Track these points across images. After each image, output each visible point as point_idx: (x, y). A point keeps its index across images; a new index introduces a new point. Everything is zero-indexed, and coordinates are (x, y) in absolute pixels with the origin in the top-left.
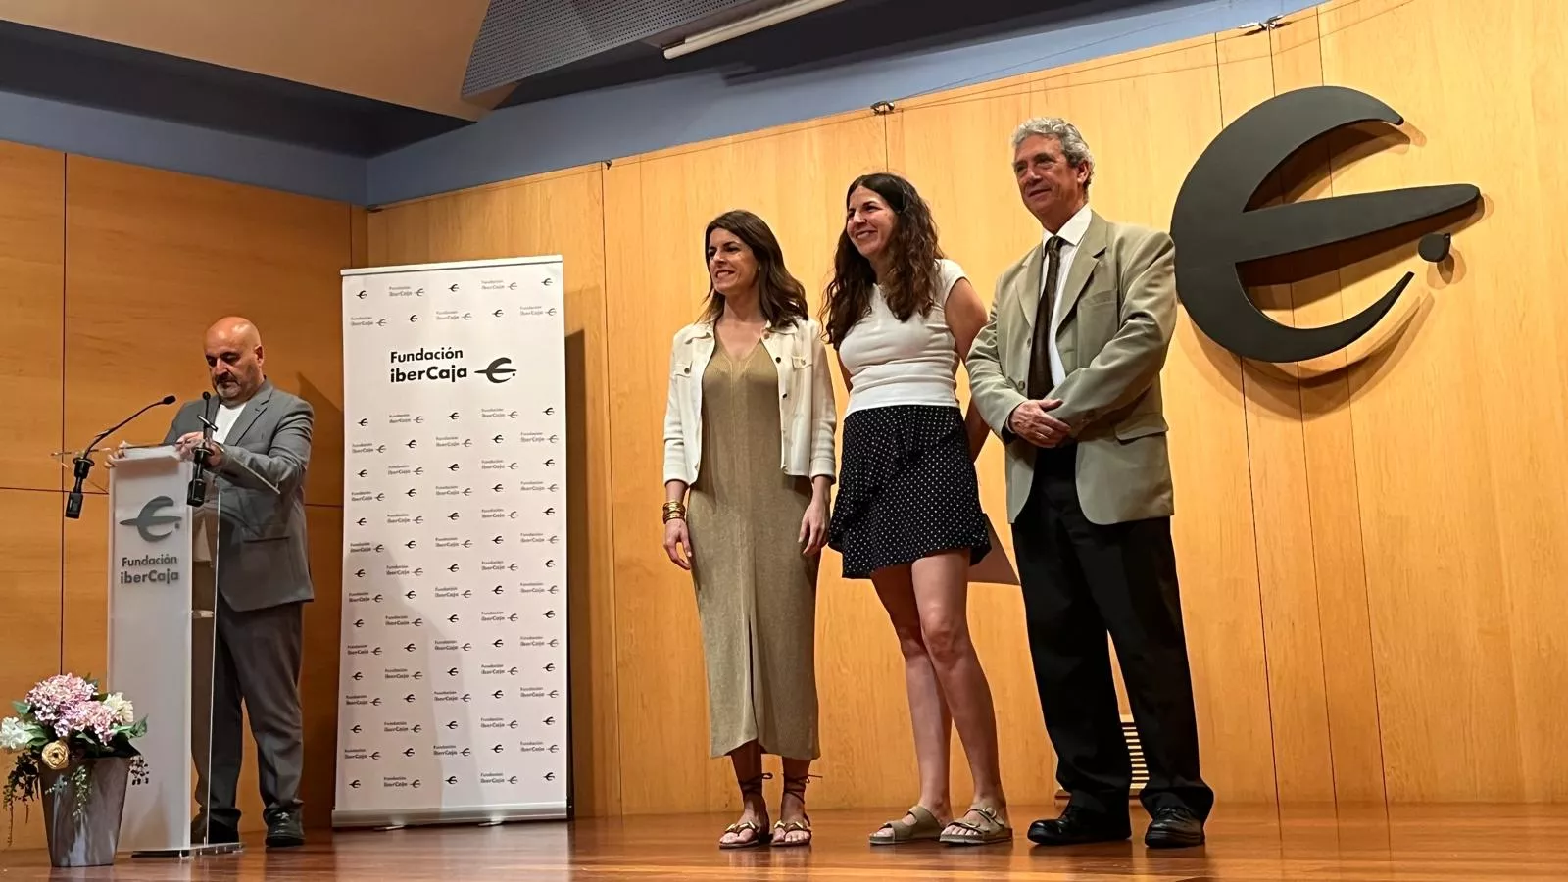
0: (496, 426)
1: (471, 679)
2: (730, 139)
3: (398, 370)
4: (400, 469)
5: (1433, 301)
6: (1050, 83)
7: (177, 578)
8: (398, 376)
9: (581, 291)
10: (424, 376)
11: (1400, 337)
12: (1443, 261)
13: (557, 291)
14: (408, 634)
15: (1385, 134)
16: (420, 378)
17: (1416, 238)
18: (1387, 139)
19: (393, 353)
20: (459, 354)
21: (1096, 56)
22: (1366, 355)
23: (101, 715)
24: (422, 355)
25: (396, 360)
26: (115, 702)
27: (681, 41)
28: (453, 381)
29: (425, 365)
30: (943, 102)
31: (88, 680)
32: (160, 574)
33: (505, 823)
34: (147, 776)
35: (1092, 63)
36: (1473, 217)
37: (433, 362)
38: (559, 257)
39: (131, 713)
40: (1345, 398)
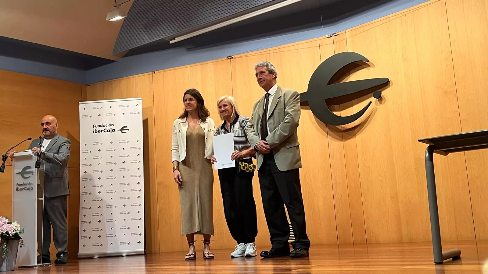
0: (123, 145)
1: (116, 216)
2: (188, 66)
3: (95, 130)
4: (96, 158)
5: (377, 109)
6: (275, 51)
7: (32, 189)
8: (95, 132)
9: (147, 108)
10: (103, 131)
11: (369, 118)
12: (379, 99)
13: (140, 107)
14: (98, 204)
15: (363, 65)
16: (102, 132)
17: (372, 92)
18: (364, 66)
19: (94, 125)
20: (113, 125)
21: (287, 43)
22: (359, 123)
23: (11, 228)
24: (102, 126)
25: (95, 127)
26: (15, 225)
27: (174, 39)
28: (111, 133)
29: (103, 128)
30: (246, 56)
31: (6, 218)
32: (27, 188)
33: (127, 256)
34: (24, 245)
35: (286, 45)
36: (387, 87)
37: (105, 128)
38: (141, 98)
39: (19, 227)
40: (354, 135)
